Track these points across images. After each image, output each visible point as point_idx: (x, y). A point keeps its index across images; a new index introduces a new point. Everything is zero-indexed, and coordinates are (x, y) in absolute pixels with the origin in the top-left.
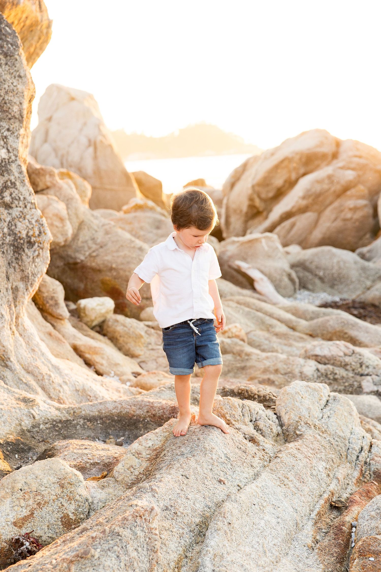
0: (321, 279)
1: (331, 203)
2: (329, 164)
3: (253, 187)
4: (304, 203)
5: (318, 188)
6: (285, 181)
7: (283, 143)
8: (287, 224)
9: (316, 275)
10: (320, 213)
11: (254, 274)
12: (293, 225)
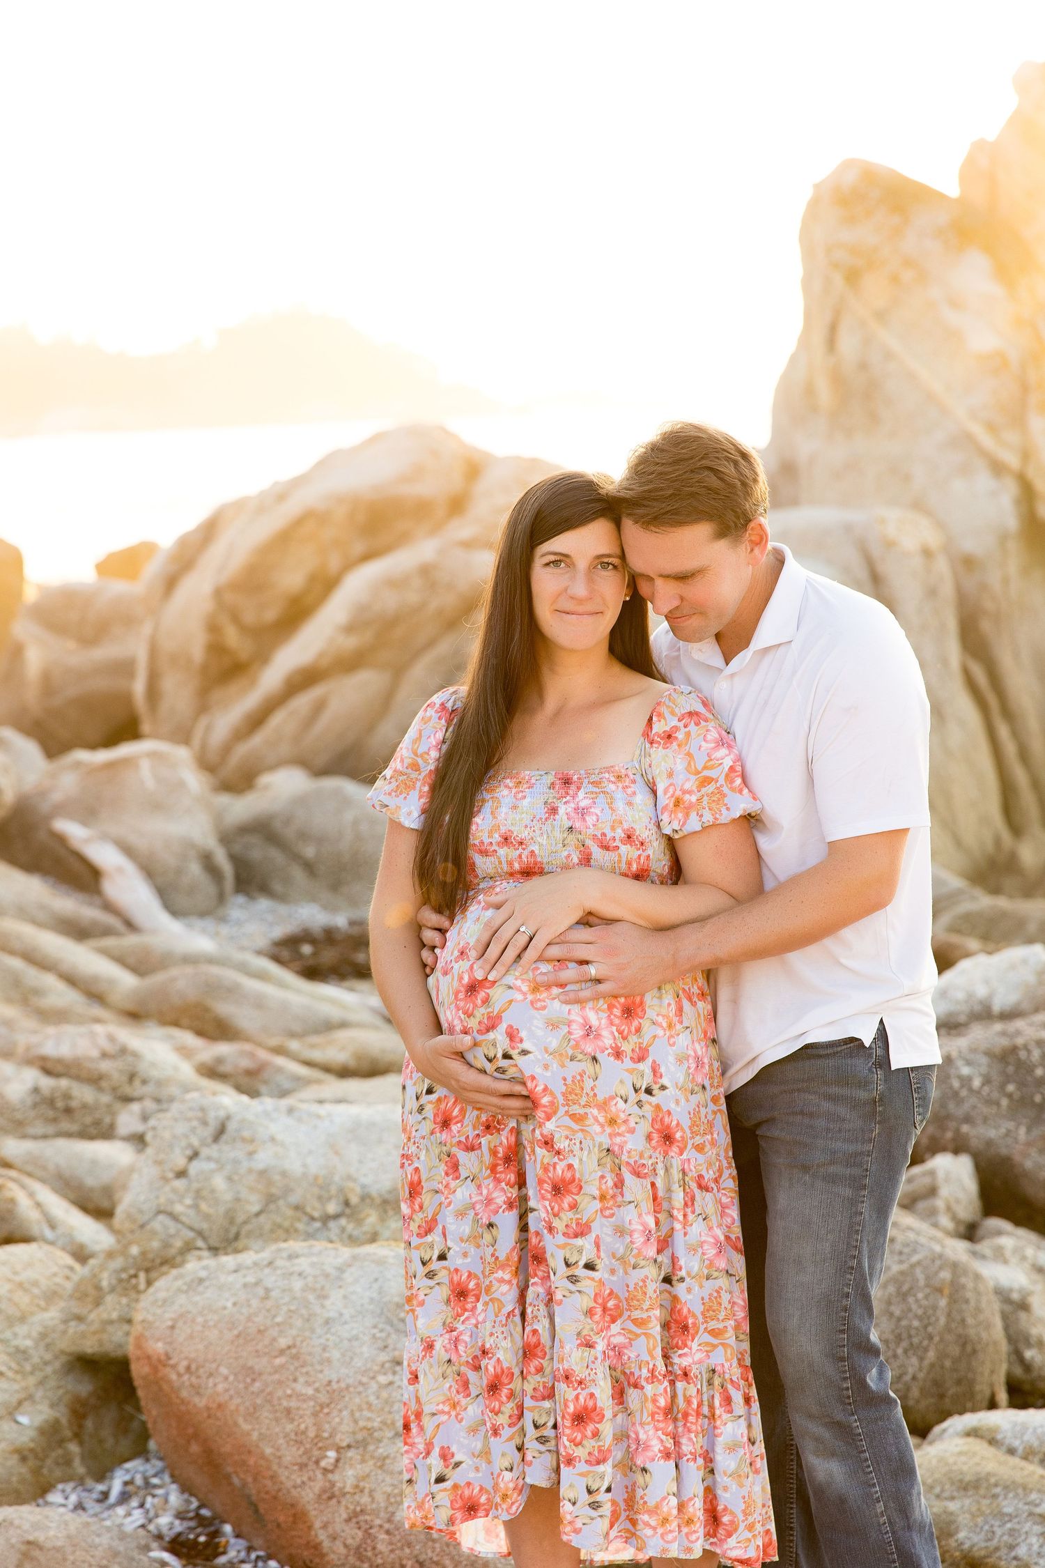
0: (310, 868)
1: (431, 644)
2: (436, 529)
3: (218, 593)
4: (350, 643)
5: (390, 602)
6: (313, 579)
7: (320, 464)
8: (302, 702)
9: (296, 857)
10: (398, 672)
11: (104, 855)
12: (319, 707)
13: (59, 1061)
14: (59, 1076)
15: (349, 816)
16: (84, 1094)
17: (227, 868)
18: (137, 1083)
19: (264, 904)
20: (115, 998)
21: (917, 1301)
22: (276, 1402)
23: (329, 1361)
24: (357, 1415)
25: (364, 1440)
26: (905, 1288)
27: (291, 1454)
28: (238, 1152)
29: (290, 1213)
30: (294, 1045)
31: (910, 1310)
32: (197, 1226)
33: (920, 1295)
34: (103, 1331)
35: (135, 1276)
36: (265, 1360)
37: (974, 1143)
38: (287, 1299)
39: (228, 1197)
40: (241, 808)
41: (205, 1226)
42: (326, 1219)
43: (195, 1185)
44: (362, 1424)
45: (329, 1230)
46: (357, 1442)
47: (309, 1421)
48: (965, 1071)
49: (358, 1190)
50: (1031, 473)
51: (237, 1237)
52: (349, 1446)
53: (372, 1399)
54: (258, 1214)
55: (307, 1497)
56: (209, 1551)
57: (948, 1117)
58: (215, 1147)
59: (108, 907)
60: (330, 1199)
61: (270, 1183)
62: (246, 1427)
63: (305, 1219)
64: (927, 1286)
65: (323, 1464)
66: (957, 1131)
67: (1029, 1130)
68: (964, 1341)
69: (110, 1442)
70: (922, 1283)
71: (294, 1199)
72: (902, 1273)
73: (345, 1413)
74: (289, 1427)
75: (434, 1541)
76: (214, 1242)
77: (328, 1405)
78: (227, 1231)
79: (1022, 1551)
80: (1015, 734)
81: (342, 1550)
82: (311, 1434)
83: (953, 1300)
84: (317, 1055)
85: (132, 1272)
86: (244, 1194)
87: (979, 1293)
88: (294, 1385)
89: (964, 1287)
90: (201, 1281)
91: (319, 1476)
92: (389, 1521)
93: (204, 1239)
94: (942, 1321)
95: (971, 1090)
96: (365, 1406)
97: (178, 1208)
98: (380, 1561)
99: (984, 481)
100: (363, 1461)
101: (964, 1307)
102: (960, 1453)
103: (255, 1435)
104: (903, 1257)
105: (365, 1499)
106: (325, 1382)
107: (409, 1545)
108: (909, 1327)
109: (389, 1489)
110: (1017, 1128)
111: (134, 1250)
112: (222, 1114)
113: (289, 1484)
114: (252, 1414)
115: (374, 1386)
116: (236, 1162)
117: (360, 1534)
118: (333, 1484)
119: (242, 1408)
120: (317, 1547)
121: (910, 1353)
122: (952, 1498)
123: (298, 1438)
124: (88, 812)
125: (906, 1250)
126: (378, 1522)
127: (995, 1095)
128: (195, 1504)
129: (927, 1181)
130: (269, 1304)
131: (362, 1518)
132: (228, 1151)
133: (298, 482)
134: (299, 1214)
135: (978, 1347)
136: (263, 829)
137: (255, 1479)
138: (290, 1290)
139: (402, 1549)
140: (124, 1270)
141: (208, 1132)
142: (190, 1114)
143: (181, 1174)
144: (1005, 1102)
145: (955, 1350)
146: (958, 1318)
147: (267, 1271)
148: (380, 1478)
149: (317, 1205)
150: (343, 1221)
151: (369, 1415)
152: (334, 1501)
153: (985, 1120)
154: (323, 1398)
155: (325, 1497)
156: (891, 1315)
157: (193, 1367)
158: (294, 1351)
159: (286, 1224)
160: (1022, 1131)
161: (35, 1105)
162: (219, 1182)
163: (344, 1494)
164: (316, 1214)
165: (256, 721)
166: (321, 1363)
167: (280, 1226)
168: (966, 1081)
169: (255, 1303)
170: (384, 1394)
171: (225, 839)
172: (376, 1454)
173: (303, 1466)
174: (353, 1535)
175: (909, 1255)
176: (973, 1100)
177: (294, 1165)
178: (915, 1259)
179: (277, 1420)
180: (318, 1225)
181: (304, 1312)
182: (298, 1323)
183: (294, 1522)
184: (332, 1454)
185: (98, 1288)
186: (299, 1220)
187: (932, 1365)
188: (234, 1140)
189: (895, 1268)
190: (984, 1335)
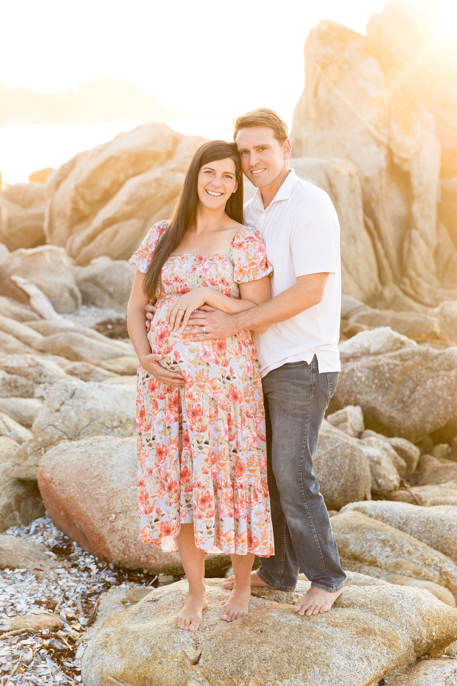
0: (111, 295)
1: (159, 209)
2: (161, 164)
3: (76, 188)
4: (128, 208)
5: (143, 192)
6: (113, 183)
7: (117, 138)
8: (109, 231)
9: (106, 291)
10: (146, 220)
11: (31, 290)
12: (116, 233)
13: (13, 368)
14: (12, 374)
15: (126, 276)
16: (22, 381)
17: (79, 295)
18: (42, 377)
19: (93, 309)
20: (35, 344)
21: (337, 460)
22: (92, 496)
23: (113, 481)
24: (123, 501)
25: (126, 510)
26: (333, 455)
27: (98, 516)
28: (80, 402)
29: (99, 425)
30: (104, 363)
31: (335, 464)
32: (63, 430)
33: (339, 458)
34: (28, 469)
35: (40, 449)
36: (88, 480)
37: (362, 402)
38: (97, 457)
39: (76, 419)
40: (85, 272)
41: (67, 430)
42: (113, 428)
43: (63, 415)
44: (125, 504)
45: (114, 432)
46: (123, 511)
47: (105, 503)
48: (359, 374)
49: (125, 417)
50: (391, 146)
51: (79, 435)
52: (120, 513)
53: (129, 495)
54: (87, 426)
55: (104, 531)
56: (67, 552)
57: (352, 392)
58: (71, 400)
59: (33, 310)
60: (115, 420)
61: (92, 414)
62: (81, 505)
63: (105, 428)
64: (341, 455)
65: (110, 519)
66: (356, 397)
67: (383, 397)
68: (355, 476)
69: (31, 511)
70: (339, 453)
71: (101, 420)
72: (332, 450)
73: (119, 500)
74: (98, 505)
75: (152, 548)
76: (70, 436)
77: (112, 497)
78: (75, 432)
79: (373, 553)
80: (384, 247)
81: (118, 551)
82: (106, 508)
83: (351, 460)
84: (112, 367)
85: (39, 447)
86: (82, 418)
87: (361, 458)
88: (99, 490)
89: (355, 455)
90: (64, 450)
91: (109, 523)
92: (135, 540)
93: (67, 435)
94: (347, 468)
95: (361, 381)
96: (126, 498)
97: (57, 423)
98: (131, 555)
99: (374, 148)
100: (125, 518)
101: (355, 463)
102: (352, 517)
103: (85, 508)
104: (333, 444)
105: (126, 532)
106: (111, 488)
107: (142, 549)
108: (334, 470)
109: (135, 529)
110: (378, 397)
111: (40, 439)
112: (73, 388)
113: (97, 527)
114: (84, 500)
115: (130, 490)
116: (79, 406)
117: (124, 545)
118: (114, 527)
119: (80, 498)
120: (108, 550)
121: (334, 480)
122: (348, 533)
123: (101, 510)
124: (25, 273)
125: (333, 441)
126: (131, 541)
127: (370, 384)
128: (62, 534)
129: (344, 416)
130: (90, 459)
131: (125, 539)
132: (75, 402)
133: (108, 145)
134: (103, 426)
135: (360, 478)
136: (93, 280)
137: (85, 525)
138: (98, 454)
139: (140, 551)
140: (35, 447)
141: (68, 395)
142: (61, 388)
143: (58, 410)
144: (374, 386)
145: (352, 479)
146: (353, 467)
147: (90, 447)
148: (132, 524)
149: (110, 422)
150: (119, 429)
151: (128, 501)
152: (114, 533)
153: (366, 393)
154: (110, 494)
155: (111, 531)
156: (328, 465)
157: (61, 483)
158: (99, 477)
159: (98, 430)
160: (380, 397)
161: (3, 385)
162: (72, 414)
163: (118, 531)
164: (109, 426)
165: (91, 238)
166: (110, 482)
167: (95, 431)
168: (359, 378)
169: (85, 459)
170: (134, 493)
171: (78, 284)
172: (130, 516)
173: (102, 520)
174: (122, 546)
175: (335, 443)
176: (362, 386)
177: (101, 408)
178: (337, 444)
179: (93, 503)
180: (110, 430)
181: (103, 462)
182: (101, 466)
183: (99, 541)
184: (114, 516)
185: (26, 453)
186: (103, 428)
187: (343, 484)
188: (78, 398)
189: (330, 448)
190: (363, 473)
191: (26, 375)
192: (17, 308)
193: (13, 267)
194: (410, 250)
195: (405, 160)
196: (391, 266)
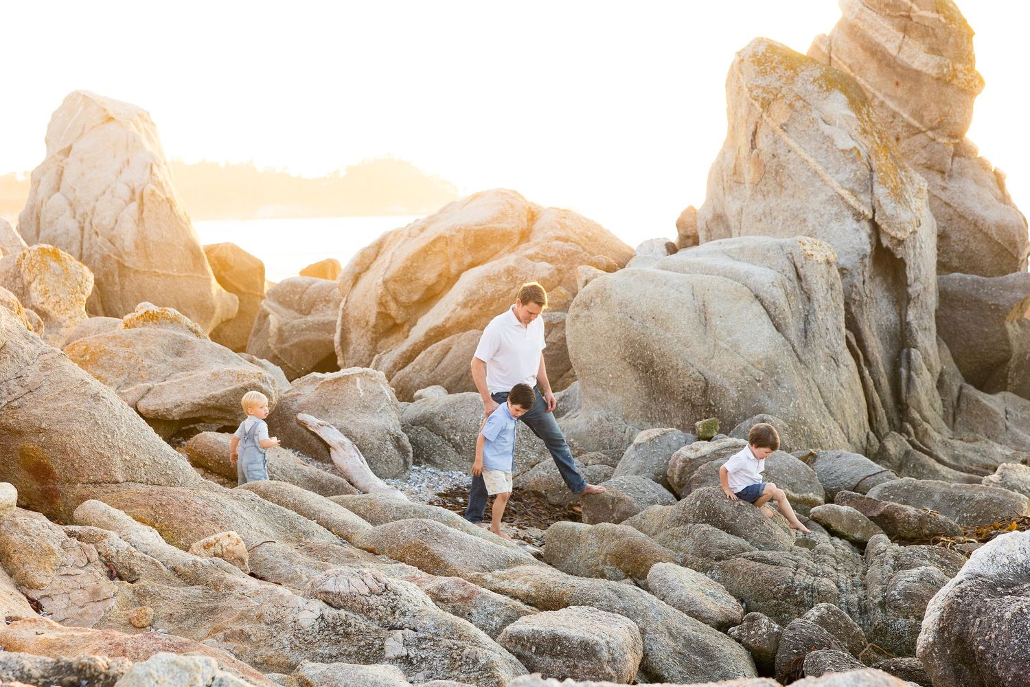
0: (456, 446)
2: (512, 250)
3: (385, 283)
6: (440, 276)
7: (443, 210)
8: (436, 348)
11: (329, 436)
12: (447, 351)
13: (338, 595)
14: (339, 608)
16: (359, 622)
17: (409, 446)
18: (398, 615)
19: (428, 469)
20: (357, 538)
30: (488, 577)
40: (413, 410)
50: (878, 219)
59: (335, 469)
80: (872, 374)
84: (505, 585)
133: (431, 220)
136: (427, 423)
161: (321, 630)
171: (405, 428)
191: (367, 611)
192: (313, 469)
193: (301, 400)
194: (909, 378)
195: (901, 242)
196: (883, 403)
